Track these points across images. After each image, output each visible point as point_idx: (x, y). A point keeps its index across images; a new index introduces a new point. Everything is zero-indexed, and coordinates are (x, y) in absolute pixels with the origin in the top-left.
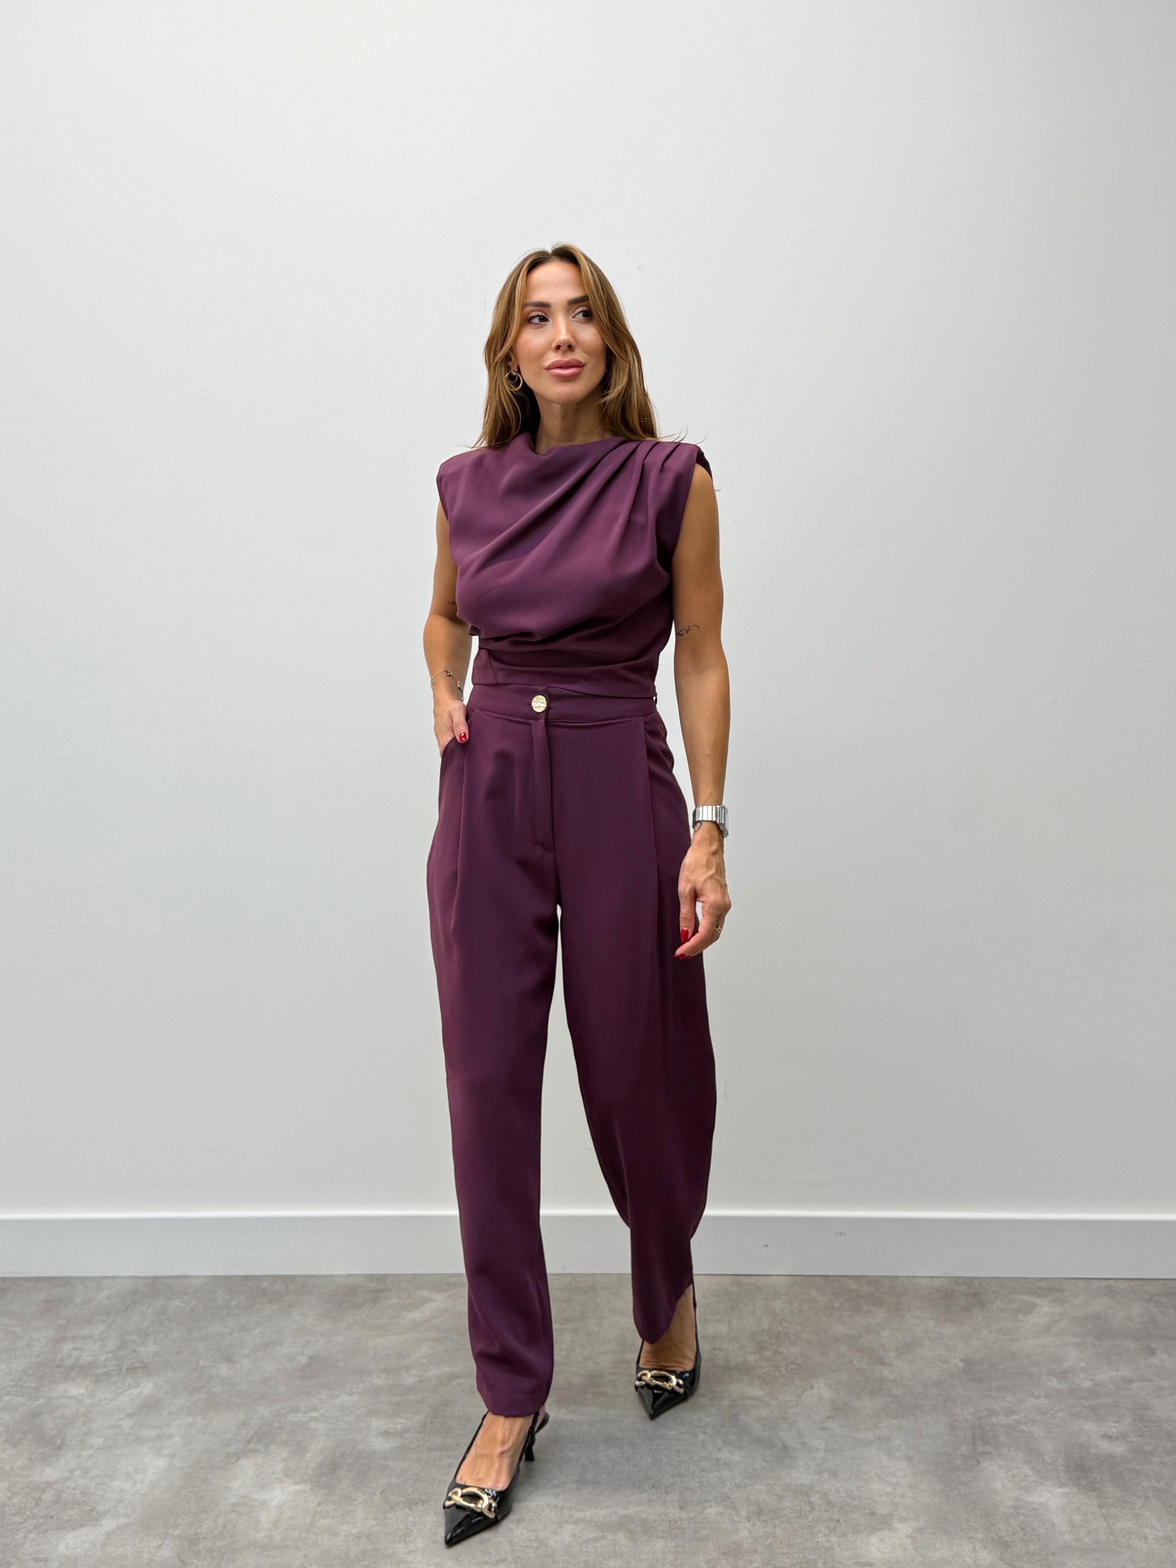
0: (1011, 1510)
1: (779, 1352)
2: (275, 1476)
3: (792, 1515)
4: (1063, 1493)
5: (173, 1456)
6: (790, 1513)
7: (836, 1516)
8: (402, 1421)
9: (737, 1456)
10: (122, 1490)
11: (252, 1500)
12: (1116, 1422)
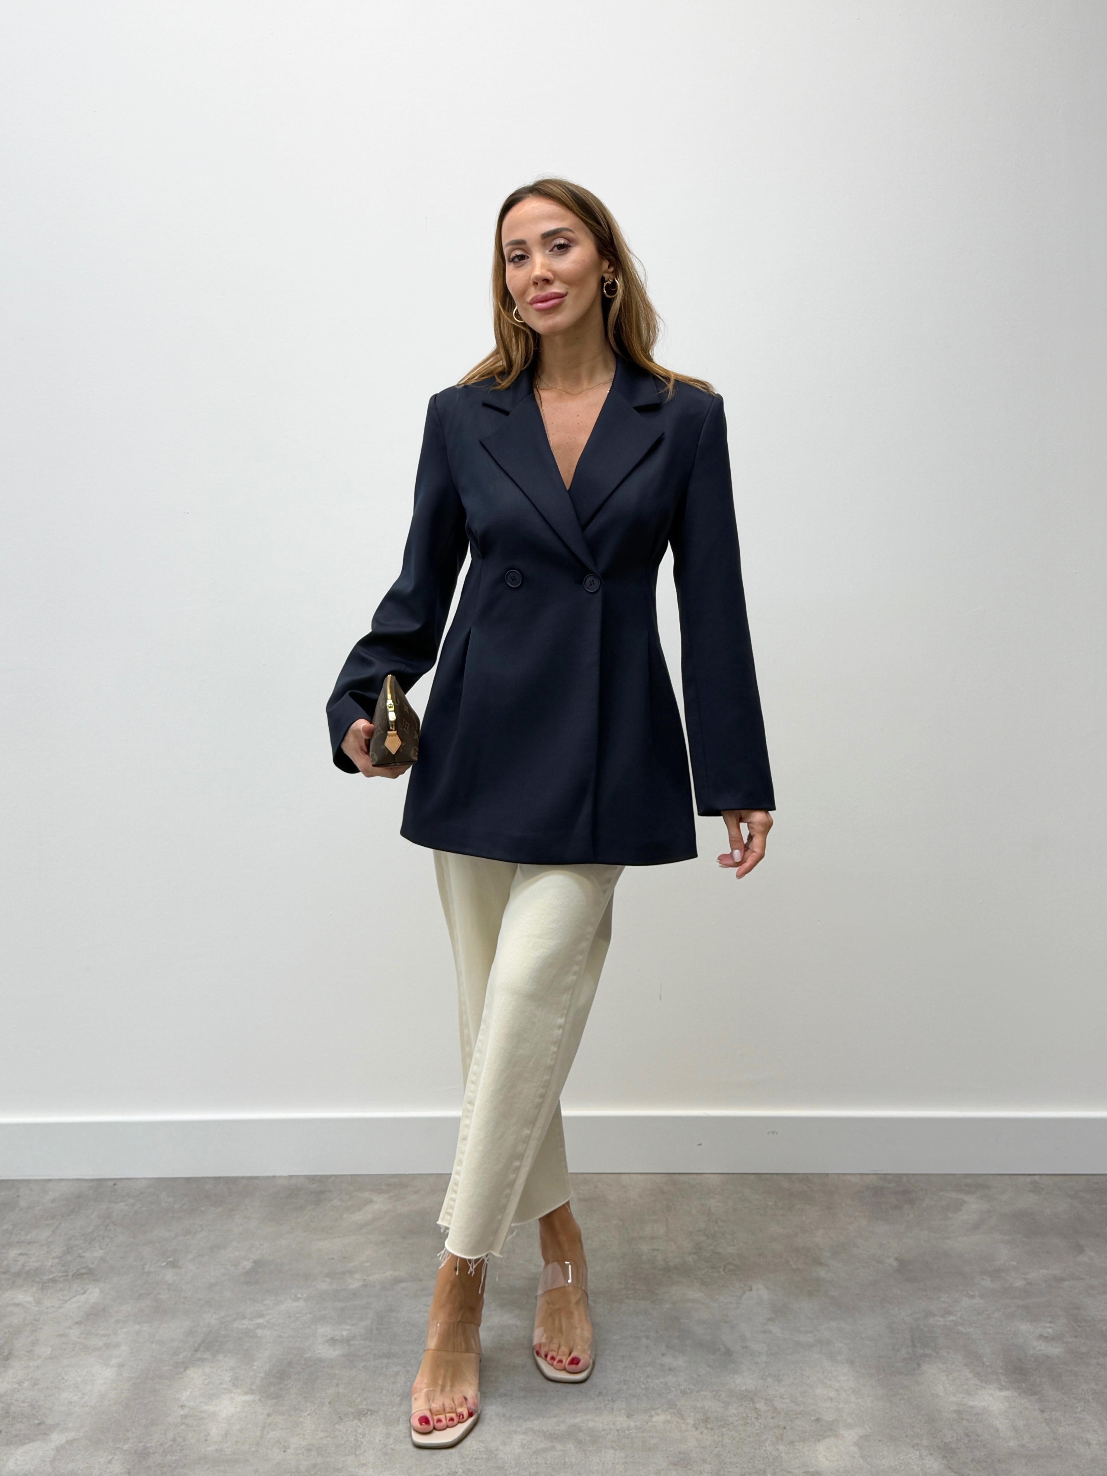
0: (955, 1415)
1: (717, 1253)
2: (224, 1386)
3: (739, 1422)
4: (1005, 1397)
5: (121, 1366)
6: (737, 1421)
7: (782, 1424)
8: (348, 1327)
9: (681, 1362)
10: (71, 1403)
11: (201, 1412)
12: (1050, 1322)
